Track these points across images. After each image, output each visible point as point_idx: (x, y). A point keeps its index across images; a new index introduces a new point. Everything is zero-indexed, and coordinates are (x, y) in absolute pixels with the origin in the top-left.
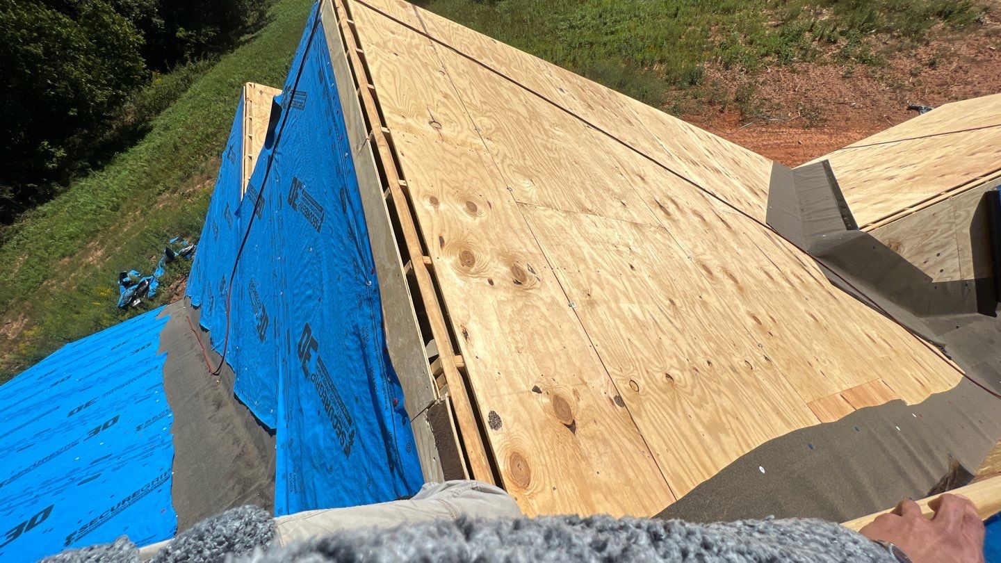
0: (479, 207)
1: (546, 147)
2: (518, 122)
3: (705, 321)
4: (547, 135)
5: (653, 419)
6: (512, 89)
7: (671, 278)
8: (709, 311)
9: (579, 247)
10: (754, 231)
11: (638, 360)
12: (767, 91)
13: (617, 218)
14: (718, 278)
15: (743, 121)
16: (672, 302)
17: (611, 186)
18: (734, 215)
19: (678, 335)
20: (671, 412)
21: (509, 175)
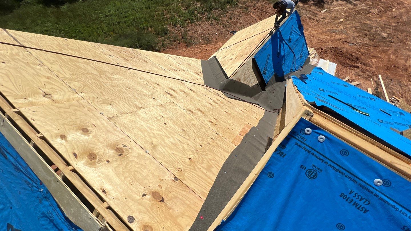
0: (89, 129)
1: (112, 86)
2: (94, 78)
3: (196, 131)
4: (111, 80)
5: (189, 178)
6: (85, 63)
7: (180, 121)
8: (196, 127)
9: (142, 125)
10: (202, 89)
11: (178, 159)
12: (191, 33)
13: (153, 106)
14: (195, 113)
15: (187, 46)
16: (183, 130)
17: (147, 93)
18: (194, 86)
19: (189, 142)
20: (194, 171)
21: (99, 107)
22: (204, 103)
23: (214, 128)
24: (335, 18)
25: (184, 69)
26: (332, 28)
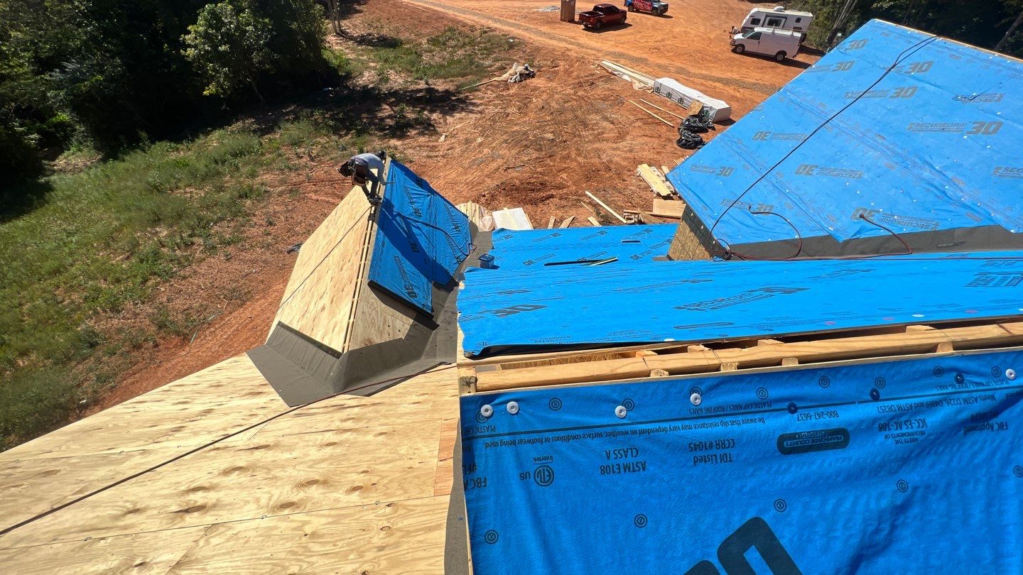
3: (328, 548)
10: (289, 424)
14: (302, 500)
18: (260, 431)
22: (314, 454)
23: (373, 498)
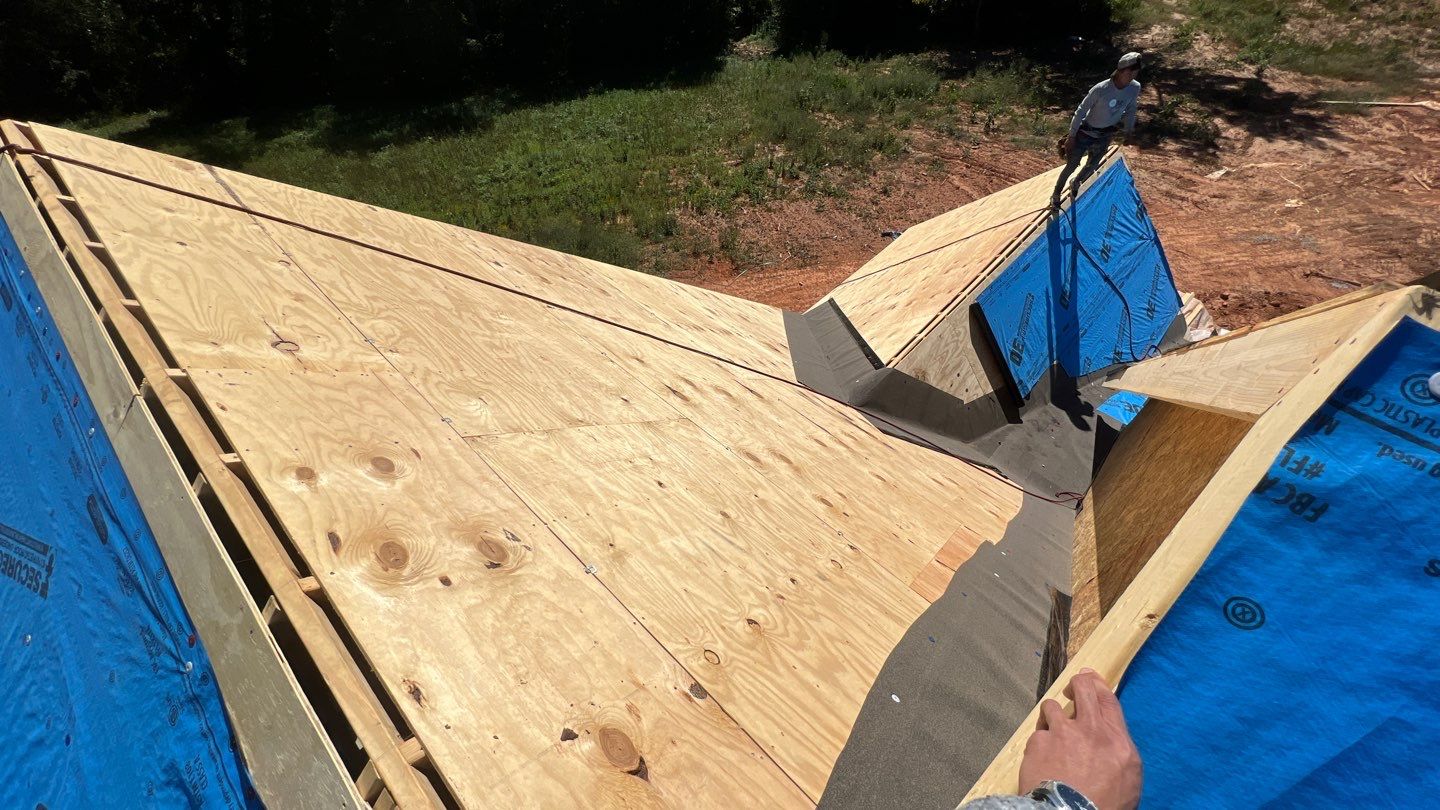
0: (397, 462)
1: (492, 346)
2: (438, 318)
3: (771, 526)
4: (490, 328)
5: (750, 697)
6: (418, 273)
7: (714, 482)
8: (771, 511)
9: (579, 478)
10: (789, 394)
11: (705, 616)
12: (750, 233)
13: (622, 421)
14: (768, 465)
15: (737, 269)
16: (724, 514)
17: (602, 380)
18: (762, 381)
19: (745, 558)
20: (769, 673)
21: (441, 399)
22: (801, 438)
23: (837, 525)
24: (1265, 196)
25: (728, 329)
26: (1255, 228)
